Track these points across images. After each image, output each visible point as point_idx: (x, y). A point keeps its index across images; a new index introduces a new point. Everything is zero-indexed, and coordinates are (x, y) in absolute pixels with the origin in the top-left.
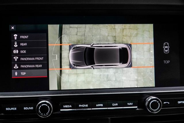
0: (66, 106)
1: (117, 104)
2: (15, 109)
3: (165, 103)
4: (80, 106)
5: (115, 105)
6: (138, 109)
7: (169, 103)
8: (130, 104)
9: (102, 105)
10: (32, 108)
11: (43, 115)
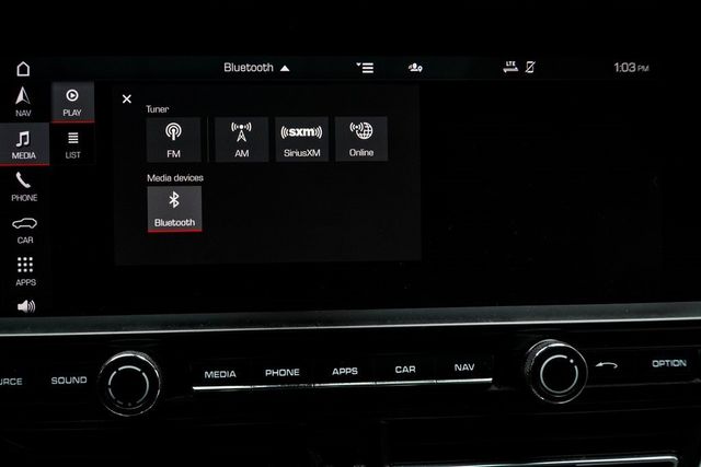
0: (214, 374)
1: (412, 369)
2: (19, 381)
3: (601, 364)
4: (269, 372)
5: (405, 369)
6: (494, 388)
7: (616, 366)
8: (466, 367)
9: (354, 371)
10: (81, 380)
11: (125, 405)
